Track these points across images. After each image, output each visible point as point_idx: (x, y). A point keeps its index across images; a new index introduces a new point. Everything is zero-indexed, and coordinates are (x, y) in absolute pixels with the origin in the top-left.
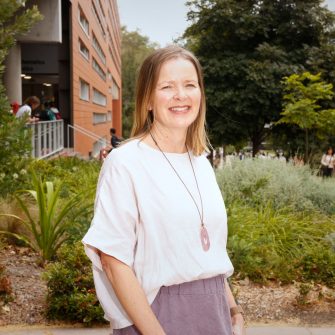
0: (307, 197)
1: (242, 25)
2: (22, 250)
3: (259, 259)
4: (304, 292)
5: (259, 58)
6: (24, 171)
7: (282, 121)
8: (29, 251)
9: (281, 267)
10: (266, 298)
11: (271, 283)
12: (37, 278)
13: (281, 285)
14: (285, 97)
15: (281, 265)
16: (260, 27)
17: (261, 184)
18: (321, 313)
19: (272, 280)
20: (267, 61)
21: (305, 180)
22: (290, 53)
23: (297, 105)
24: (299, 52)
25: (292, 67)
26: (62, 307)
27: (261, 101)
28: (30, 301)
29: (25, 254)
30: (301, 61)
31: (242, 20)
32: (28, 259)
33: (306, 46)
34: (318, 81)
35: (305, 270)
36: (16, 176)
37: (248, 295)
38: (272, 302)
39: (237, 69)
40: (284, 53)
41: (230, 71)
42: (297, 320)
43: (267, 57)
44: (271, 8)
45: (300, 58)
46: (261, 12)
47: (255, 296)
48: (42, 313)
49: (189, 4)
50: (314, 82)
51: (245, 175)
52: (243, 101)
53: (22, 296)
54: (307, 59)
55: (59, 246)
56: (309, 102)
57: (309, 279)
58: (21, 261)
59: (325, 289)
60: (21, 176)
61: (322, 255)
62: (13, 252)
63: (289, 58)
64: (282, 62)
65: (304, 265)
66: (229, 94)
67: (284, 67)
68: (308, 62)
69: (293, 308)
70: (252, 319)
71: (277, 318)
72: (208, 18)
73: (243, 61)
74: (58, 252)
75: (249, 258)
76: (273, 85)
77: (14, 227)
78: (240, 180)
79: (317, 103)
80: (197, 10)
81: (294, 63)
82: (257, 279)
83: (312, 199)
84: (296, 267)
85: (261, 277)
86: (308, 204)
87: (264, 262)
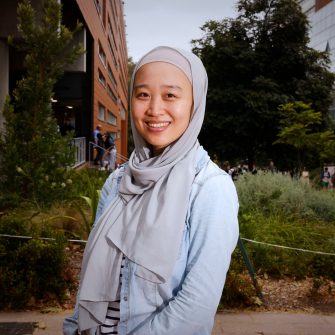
1: (241, 60)
2: (75, 247)
3: (276, 258)
4: (317, 286)
5: (256, 88)
6: (70, 181)
7: (278, 141)
8: (81, 248)
9: (295, 265)
10: (284, 289)
11: (288, 279)
13: (296, 280)
14: (281, 121)
15: (295, 263)
16: (256, 63)
17: (276, 195)
18: (331, 303)
19: (288, 275)
20: (262, 91)
21: (307, 192)
22: (282, 85)
23: (292, 129)
24: (289, 84)
25: (284, 96)
27: (257, 125)
29: (78, 250)
30: (291, 91)
31: (241, 56)
32: (81, 254)
33: (295, 80)
34: (308, 109)
35: (315, 267)
36: (64, 185)
37: (269, 287)
38: (290, 293)
39: (237, 97)
41: (231, 99)
42: (312, 309)
43: (262, 88)
44: (266, 47)
46: (257, 50)
47: (275, 289)
49: (194, 41)
50: (305, 110)
51: (257, 187)
52: (242, 124)
54: (296, 89)
56: (302, 126)
57: (318, 275)
58: (75, 256)
59: (332, 283)
60: (67, 184)
62: (68, 248)
63: (280, 89)
64: (275, 92)
65: (313, 263)
66: (229, 118)
67: (276, 96)
68: (297, 93)
69: (307, 299)
70: (274, 308)
71: (295, 307)
72: (211, 54)
73: (241, 91)
75: (268, 256)
76: (268, 112)
78: (253, 191)
79: (308, 127)
80: (201, 47)
81: (285, 93)
82: (274, 274)
83: (314, 208)
84: (307, 265)
85: (278, 273)
86: (310, 212)
87: (280, 260)
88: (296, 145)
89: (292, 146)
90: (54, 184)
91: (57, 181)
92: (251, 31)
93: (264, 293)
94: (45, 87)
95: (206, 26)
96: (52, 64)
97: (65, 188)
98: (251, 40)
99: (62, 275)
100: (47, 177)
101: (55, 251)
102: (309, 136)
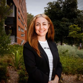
0: (77, 54)
1: (58, 13)
2: (10, 67)
3: (67, 69)
4: (78, 77)
5: (62, 21)
6: (9, 48)
7: (69, 36)
8: (12, 67)
9: (72, 71)
10: (69, 78)
11: (70, 75)
12: (15, 73)
13: (73, 75)
14: (69, 30)
15: (72, 70)
16: (63, 14)
18: (82, 82)
19: (70, 74)
21: (76, 50)
22: (70, 20)
23: (73, 32)
24: (72, 20)
25: (70, 23)
26: (22, 80)
27: (63, 31)
28: (14, 79)
29: (11, 68)
30: (73, 22)
31: (58, 12)
32: (12, 69)
33: (74, 18)
34: (77, 27)
35: (78, 71)
36: (7, 49)
37: (65, 77)
38: (71, 79)
39: (57, 24)
40: (68, 20)
41: (56, 24)
43: (64, 21)
44: (65, 9)
45: (72, 21)
46: (63, 10)
47: (67, 78)
48: (17, 82)
49: (45, 8)
51: (62, 49)
52: (59, 31)
53: (12, 78)
54: (74, 21)
55: (20, 66)
56: (75, 32)
57: (79, 74)
58: (11, 70)
60: (8, 49)
61: (82, 68)
63: (70, 21)
64: (68, 22)
65: (77, 70)
67: (68, 23)
68: (74, 22)
69: (76, 81)
72: (50, 11)
73: (59, 22)
74: (20, 67)
75: (65, 69)
76: (66, 28)
77: (9, 61)
78: (61, 50)
79: (77, 32)
80: (47, 9)
81: (71, 22)
82: (67, 74)
83: (78, 55)
84: (76, 71)
85: (68, 73)
86: (77, 56)
87: (68, 70)
88: (74, 37)
89: (73, 37)
90: (5, 49)
91: (6, 48)
92: (61, 5)
93: (63, 79)
94: (2, 22)
95: (48, 3)
96: (4, 15)
97: (8, 50)
98: (61, 7)
99: (6, 75)
100: (3, 47)
101: (4, 68)
102: (77, 34)
